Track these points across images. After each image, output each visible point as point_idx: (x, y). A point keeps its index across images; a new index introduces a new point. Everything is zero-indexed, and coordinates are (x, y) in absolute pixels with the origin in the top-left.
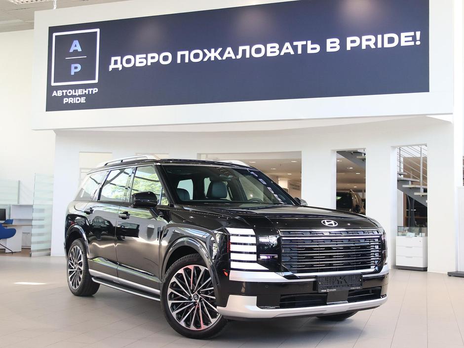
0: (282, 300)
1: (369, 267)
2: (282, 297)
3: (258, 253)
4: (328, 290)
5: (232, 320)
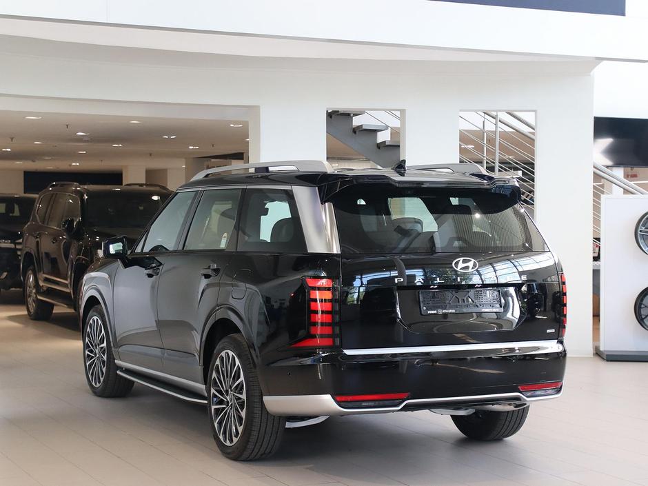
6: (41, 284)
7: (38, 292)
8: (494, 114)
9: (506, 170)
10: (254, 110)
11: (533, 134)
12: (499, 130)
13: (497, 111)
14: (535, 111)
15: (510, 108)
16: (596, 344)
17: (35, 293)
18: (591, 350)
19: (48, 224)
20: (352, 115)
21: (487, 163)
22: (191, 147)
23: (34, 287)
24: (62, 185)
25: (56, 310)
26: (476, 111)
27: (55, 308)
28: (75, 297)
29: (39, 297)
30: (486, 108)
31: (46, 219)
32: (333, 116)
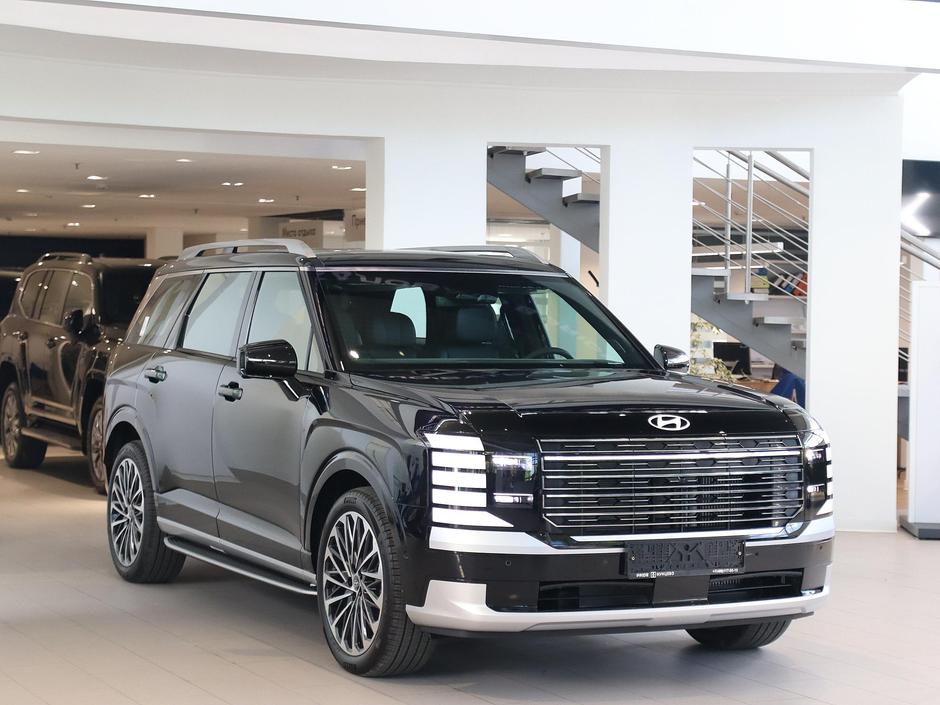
0: (542, 594)
1: (768, 524)
2: (542, 588)
3: (490, 491)
4: (654, 575)
5: (442, 636)
6: (28, 411)
7: (22, 425)
8: (746, 154)
9: (763, 242)
10: (374, 144)
11: (806, 186)
12: (754, 178)
13: (751, 149)
14: (810, 150)
15: (771, 145)
16: (902, 513)
17: (18, 427)
18: (894, 523)
19: (39, 318)
20: (525, 153)
21: (732, 229)
22: (262, 201)
23: (17, 416)
24: (62, 258)
25: (51, 453)
26: (718, 150)
27: (49, 449)
28: (85, 433)
29: (25, 432)
30: (732, 144)
31: (36, 310)
32: (495, 155)
